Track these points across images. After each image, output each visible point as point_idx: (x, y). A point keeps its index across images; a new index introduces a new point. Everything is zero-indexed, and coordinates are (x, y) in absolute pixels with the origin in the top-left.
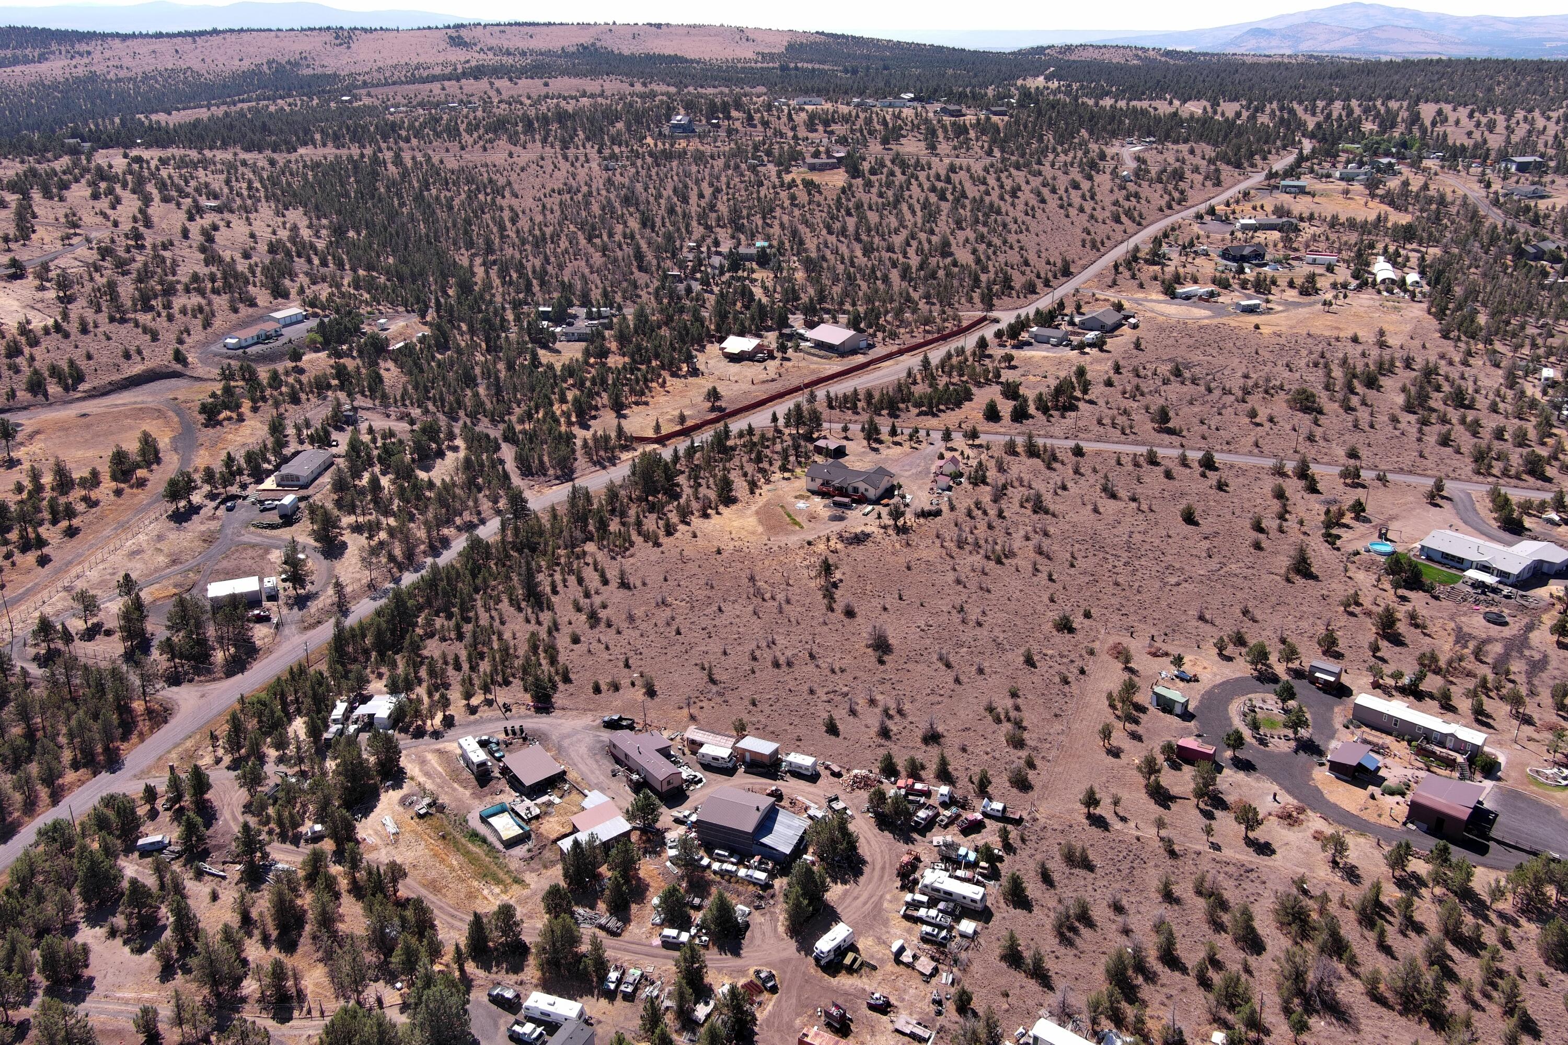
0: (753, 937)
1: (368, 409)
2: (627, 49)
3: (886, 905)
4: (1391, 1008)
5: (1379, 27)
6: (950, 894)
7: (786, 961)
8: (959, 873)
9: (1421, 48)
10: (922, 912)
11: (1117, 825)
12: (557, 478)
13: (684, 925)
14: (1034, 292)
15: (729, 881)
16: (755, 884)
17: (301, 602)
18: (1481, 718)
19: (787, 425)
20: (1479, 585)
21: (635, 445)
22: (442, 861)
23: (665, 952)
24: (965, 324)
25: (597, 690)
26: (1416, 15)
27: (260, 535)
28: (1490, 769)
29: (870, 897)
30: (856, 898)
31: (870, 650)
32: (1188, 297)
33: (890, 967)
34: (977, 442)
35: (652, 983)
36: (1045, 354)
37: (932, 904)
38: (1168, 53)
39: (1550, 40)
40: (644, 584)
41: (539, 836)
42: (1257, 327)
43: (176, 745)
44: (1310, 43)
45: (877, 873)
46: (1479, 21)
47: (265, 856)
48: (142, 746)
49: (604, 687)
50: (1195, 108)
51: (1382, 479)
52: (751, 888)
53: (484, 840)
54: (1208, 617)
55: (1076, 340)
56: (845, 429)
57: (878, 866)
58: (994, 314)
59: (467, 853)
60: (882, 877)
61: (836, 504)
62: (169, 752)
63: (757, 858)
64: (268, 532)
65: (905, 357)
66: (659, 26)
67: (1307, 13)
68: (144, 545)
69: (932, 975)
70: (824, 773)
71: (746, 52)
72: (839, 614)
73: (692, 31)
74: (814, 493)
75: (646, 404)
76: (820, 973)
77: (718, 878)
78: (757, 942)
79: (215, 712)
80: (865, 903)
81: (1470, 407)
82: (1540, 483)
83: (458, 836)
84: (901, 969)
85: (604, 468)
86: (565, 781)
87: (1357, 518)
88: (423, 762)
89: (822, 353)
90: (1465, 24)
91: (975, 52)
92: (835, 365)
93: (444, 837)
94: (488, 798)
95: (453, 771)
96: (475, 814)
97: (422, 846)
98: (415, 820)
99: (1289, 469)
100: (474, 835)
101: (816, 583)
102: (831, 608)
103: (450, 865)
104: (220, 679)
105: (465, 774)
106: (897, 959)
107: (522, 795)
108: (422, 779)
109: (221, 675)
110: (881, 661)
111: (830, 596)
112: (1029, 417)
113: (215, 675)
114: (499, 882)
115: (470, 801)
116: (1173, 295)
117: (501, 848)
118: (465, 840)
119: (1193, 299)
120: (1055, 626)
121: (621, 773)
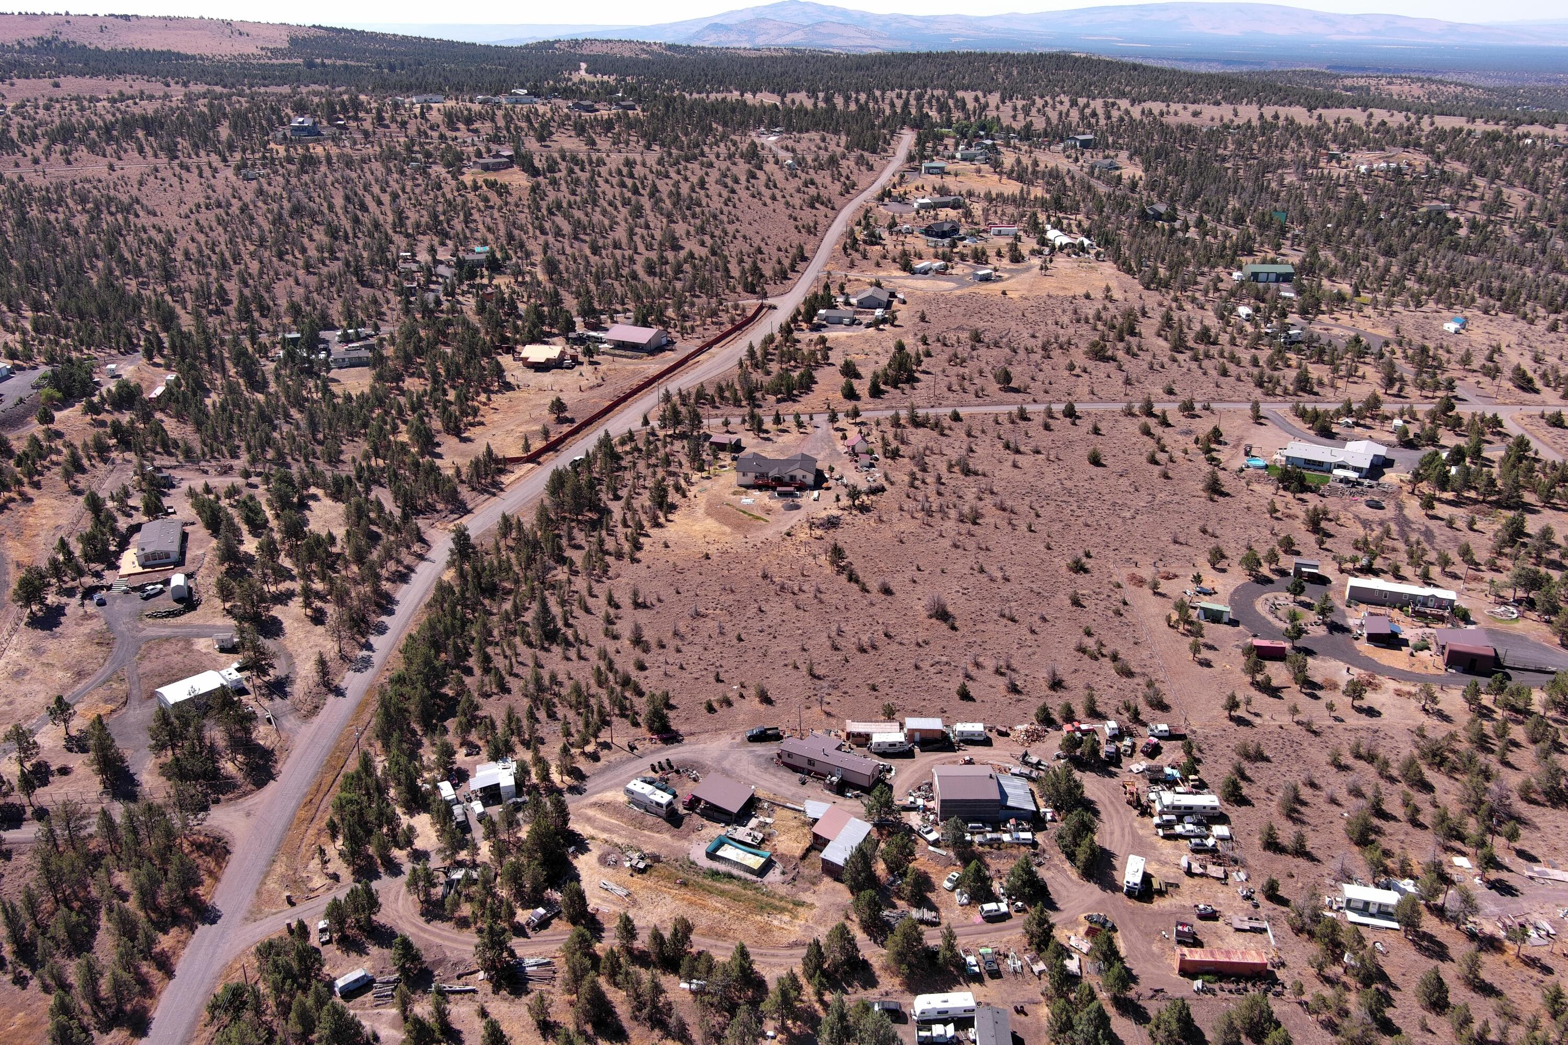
0: (1056, 891)
1: (175, 467)
2: (105, 44)
3: (1140, 832)
4: (1544, 805)
5: (820, 23)
6: (1190, 808)
7: (1101, 902)
8: (1178, 789)
9: (858, 42)
10: (1179, 829)
11: (1257, 721)
12: (452, 512)
13: (992, 897)
14: (786, 278)
15: (999, 849)
16: (1024, 845)
17: (279, 688)
18: (1427, 580)
19: (663, 427)
20: (1345, 481)
21: (508, 467)
22: (704, 907)
23: (991, 926)
24: (750, 313)
25: (711, 709)
26: (844, 12)
27: (165, 626)
28: (1465, 617)
29: (1123, 829)
30: (1112, 833)
31: (933, 620)
32: (925, 272)
33: (1188, 881)
34: (858, 420)
35: (1006, 956)
36: (845, 334)
37: (1180, 820)
38: (672, 47)
39: (954, 36)
40: (660, 600)
41: (782, 857)
42: (1004, 293)
43: (267, 875)
44: (764, 37)
45: (1110, 808)
46: (895, 18)
47: (512, 953)
48: (220, 886)
49: (715, 705)
50: (769, 99)
51: (1206, 408)
52: (1023, 849)
53: (730, 876)
54: (1182, 540)
55: (866, 319)
56: (726, 423)
57: (1107, 802)
58: (770, 301)
59: (722, 893)
60: (1117, 811)
61: (781, 494)
62: (263, 883)
63: (1012, 821)
64: (172, 621)
65: (714, 349)
66: (126, 17)
67: (753, 9)
68: (24, 663)
69: (1226, 877)
70: (993, 735)
71: (249, 48)
72: (876, 596)
73: (170, 24)
74: (748, 487)
75: (482, 424)
76: (1138, 904)
77: (987, 849)
78: (1065, 893)
79: (279, 827)
80: (1123, 836)
81: (1215, 343)
82: (1313, 397)
83: (699, 880)
84: (1197, 880)
85: (494, 495)
86: (759, 800)
87: (1220, 443)
88: (589, 820)
89: (630, 353)
90: (887, 21)
91: (488, 47)
92: (652, 366)
93: (684, 884)
94: (694, 836)
95: (633, 820)
96: (698, 853)
97: (669, 899)
98: (637, 877)
99: (1136, 409)
100: (715, 874)
101: (829, 570)
102: (865, 590)
103: (715, 909)
104: (251, 792)
105: (650, 819)
106: (1189, 873)
107: (728, 824)
108: (605, 836)
109: (251, 787)
110: (954, 628)
111: (853, 578)
112: (884, 392)
113: (243, 789)
114: (782, 910)
115: (678, 844)
116: (913, 272)
117: (754, 878)
118: (708, 882)
119: (931, 273)
120: (1071, 569)
121: (809, 780)
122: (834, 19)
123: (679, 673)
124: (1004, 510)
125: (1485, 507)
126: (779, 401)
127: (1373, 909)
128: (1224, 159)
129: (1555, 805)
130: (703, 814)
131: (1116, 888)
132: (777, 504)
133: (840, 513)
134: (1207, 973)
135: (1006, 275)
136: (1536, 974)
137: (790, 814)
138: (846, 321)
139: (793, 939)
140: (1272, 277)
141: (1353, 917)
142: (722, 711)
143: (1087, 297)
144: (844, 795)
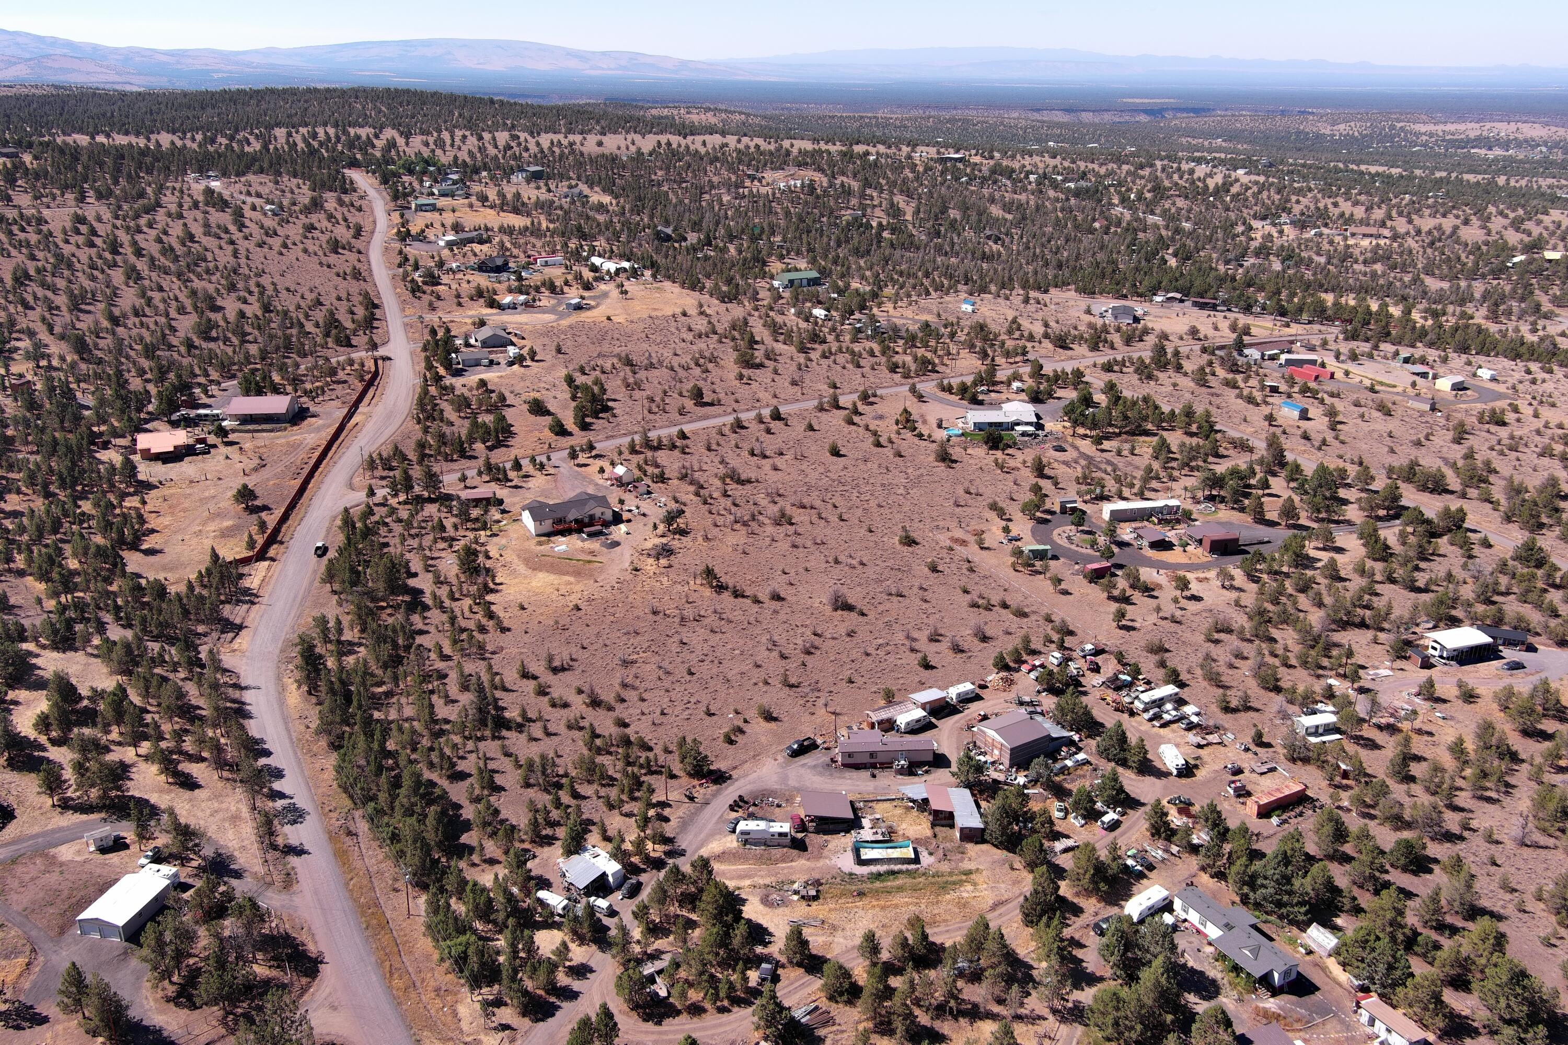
0: (1131, 791)
3: (1144, 728)
6: (1159, 699)
7: (1167, 788)
8: (1140, 689)
10: (1166, 717)
11: (1138, 625)
12: (222, 632)
14: (373, 327)
15: (1069, 774)
16: (1084, 765)
17: (222, 869)
19: (394, 494)
20: (1024, 434)
21: (244, 570)
22: (896, 906)
23: (1114, 834)
24: (369, 367)
25: (730, 741)
26: (69, 44)
29: (1129, 730)
31: (841, 612)
32: (513, 307)
33: (1203, 752)
35: (1146, 851)
36: (494, 374)
37: (1162, 710)
40: (573, 660)
42: (608, 318)
49: (732, 736)
51: (874, 395)
52: (1085, 768)
53: (893, 873)
54: (959, 503)
55: (502, 358)
58: (379, 353)
59: (900, 889)
61: (590, 535)
69: (1222, 741)
70: (978, 690)
72: (771, 604)
74: (552, 535)
75: (155, 531)
76: (1188, 780)
77: (1062, 777)
78: (1138, 791)
79: (385, 1006)
84: (1207, 749)
85: (253, 603)
86: (856, 802)
90: (128, 55)
93: (861, 894)
94: (826, 852)
95: (760, 860)
96: (846, 863)
97: (861, 913)
98: (814, 904)
99: (826, 406)
100: (878, 876)
101: (707, 592)
102: (757, 601)
103: (908, 904)
104: (309, 986)
105: (777, 852)
106: (1200, 746)
107: (848, 831)
108: (747, 882)
109: (304, 980)
110: (863, 614)
111: (737, 594)
112: (591, 424)
113: (297, 986)
114: (961, 883)
115: (821, 863)
116: (501, 307)
117: (913, 867)
118: (878, 884)
119: (520, 309)
120: (905, 544)
121: (876, 772)
122: (58, 52)
123: (664, 719)
124: (804, 507)
125: (1124, 436)
126: (490, 449)
127: (1321, 730)
128: (659, 185)
129: (1344, 629)
130: (818, 831)
131: (1167, 774)
132: (595, 545)
133: (664, 540)
134: (1273, 810)
135: (593, 303)
136: (1426, 738)
137: (887, 805)
138: (486, 362)
139: (991, 902)
140: (805, 282)
141: (1313, 740)
142: (740, 739)
143: (684, 314)
144: (916, 775)
